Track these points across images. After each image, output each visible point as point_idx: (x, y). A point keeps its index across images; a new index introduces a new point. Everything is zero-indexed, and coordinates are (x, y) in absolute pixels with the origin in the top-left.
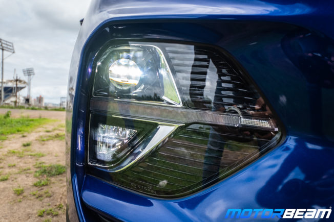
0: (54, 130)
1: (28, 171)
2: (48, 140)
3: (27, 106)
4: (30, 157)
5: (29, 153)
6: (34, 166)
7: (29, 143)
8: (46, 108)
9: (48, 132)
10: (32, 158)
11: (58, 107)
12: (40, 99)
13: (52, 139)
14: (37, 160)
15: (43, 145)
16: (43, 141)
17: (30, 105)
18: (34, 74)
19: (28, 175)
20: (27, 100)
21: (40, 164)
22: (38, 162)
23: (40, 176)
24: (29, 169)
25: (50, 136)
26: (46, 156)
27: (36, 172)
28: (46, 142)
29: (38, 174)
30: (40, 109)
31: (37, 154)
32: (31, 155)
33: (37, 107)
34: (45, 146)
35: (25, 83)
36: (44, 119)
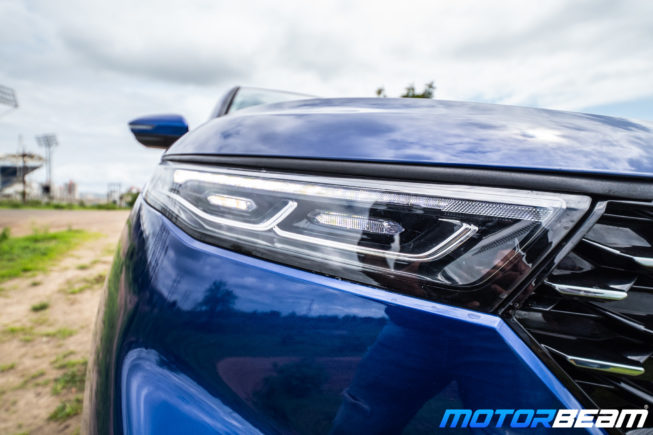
0: (95, 263)
1: (40, 380)
2: (81, 291)
3: (45, 200)
4: (45, 339)
5: (45, 329)
6: (52, 363)
7: (45, 300)
8: (82, 205)
9: (83, 268)
10: (48, 342)
11: (104, 201)
12: (71, 188)
13: (89, 288)
14: (60, 346)
15: (73, 303)
16: (73, 293)
17: (51, 198)
18: (57, 144)
19: (40, 389)
20: (47, 189)
21: (65, 356)
22: (62, 351)
23: (64, 391)
24: (42, 374)
25: (85, 280)
26: (76, 332)
27: (56, 380)
28: (78, 296)
29: (59, 387)
30: (70, 207)
31: (59, 332)
32: (48, 335)
33: (64, 203)
34: (76, 307)
35: (40, 158)
36: (77, 231)
